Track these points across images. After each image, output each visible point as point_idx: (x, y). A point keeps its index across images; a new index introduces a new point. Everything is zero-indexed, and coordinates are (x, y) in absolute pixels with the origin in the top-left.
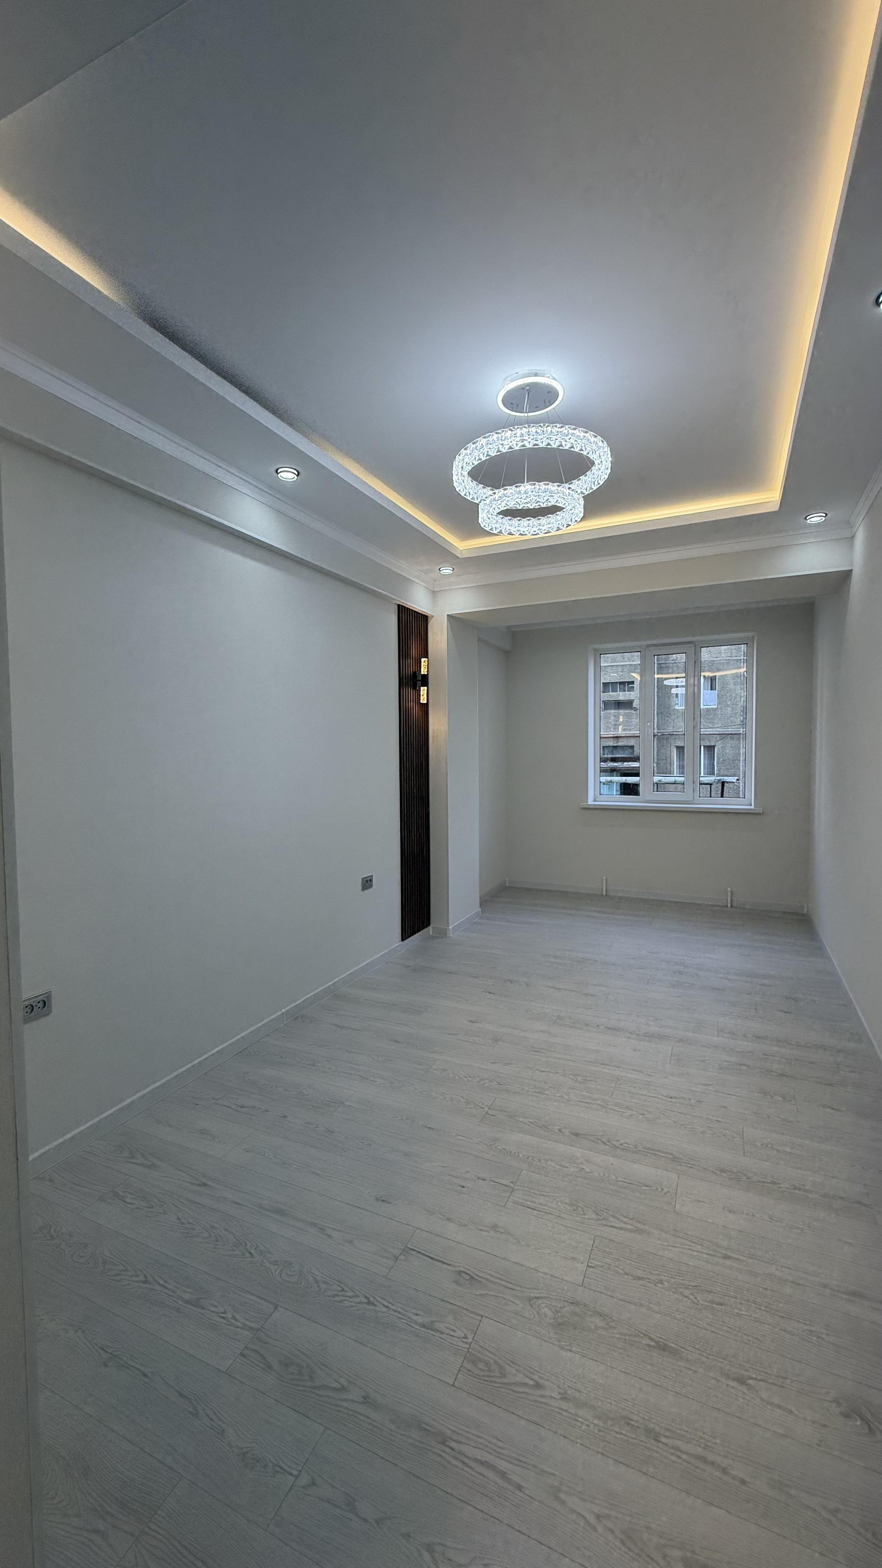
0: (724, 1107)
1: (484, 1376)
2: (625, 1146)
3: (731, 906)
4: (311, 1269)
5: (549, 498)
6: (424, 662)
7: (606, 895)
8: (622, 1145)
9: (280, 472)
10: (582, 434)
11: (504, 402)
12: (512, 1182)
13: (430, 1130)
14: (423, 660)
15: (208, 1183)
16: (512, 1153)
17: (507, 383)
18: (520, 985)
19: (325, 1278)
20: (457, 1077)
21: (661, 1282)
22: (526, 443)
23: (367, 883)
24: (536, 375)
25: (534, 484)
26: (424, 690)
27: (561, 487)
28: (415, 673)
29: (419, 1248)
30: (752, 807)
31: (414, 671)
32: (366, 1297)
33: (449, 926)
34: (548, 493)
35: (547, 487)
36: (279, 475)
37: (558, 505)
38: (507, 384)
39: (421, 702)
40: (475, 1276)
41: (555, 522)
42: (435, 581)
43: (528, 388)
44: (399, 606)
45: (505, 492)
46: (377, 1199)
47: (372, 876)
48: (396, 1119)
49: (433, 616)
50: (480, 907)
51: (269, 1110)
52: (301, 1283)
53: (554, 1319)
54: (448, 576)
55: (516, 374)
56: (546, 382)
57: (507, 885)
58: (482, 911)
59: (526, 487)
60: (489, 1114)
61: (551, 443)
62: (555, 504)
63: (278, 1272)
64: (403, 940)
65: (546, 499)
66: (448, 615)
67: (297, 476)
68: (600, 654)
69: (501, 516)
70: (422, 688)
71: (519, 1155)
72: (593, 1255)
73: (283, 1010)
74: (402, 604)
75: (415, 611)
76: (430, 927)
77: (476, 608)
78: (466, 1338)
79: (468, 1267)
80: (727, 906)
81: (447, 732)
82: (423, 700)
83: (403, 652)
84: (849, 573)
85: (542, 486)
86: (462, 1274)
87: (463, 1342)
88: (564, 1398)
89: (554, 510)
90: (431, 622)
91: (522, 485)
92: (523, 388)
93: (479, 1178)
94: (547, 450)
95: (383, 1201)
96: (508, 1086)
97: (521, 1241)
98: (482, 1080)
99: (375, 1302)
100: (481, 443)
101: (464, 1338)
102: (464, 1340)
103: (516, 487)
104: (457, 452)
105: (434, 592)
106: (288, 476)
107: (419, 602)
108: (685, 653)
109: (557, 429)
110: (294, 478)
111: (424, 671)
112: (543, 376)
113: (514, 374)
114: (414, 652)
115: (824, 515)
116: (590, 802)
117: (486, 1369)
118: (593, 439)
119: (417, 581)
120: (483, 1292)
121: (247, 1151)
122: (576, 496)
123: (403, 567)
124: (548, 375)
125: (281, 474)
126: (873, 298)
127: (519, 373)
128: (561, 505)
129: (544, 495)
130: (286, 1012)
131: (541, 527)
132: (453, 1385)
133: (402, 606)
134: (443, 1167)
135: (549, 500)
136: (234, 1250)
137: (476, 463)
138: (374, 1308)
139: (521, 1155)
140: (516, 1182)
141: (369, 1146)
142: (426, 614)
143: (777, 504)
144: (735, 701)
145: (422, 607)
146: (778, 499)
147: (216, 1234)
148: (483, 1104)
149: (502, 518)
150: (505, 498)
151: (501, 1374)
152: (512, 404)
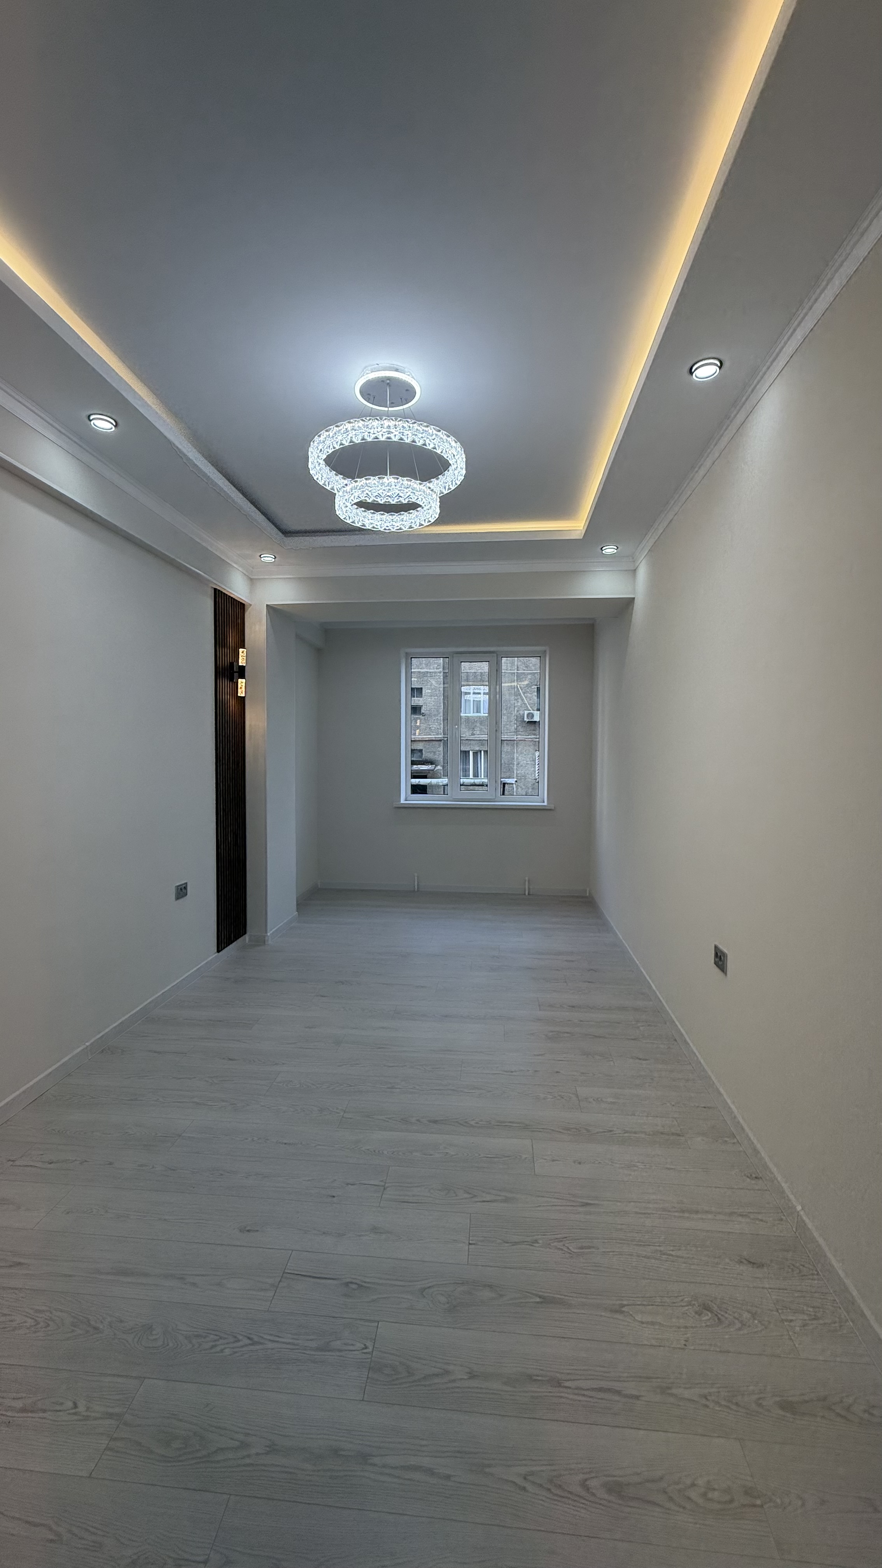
0: (557, 1072)
1: (393, 1380)
2: (481, 1124)
3: (529, 894)
4: (176, 1325)
5: (412, 494)
6: (243, 652)
7: (418, 891)
8: (477, 1123)
9: (93, 419)
10: (445, 437)
11: (362, 393)
12: (382, 1181)
13: (286, 1145)
14: (241, 650)
15: (22, 1261)
16: (377, 1151)
17: (367, 372)
18: (352, 985)
19: (196, 1332)
20: (305, 1086)
21: (536, 1241)
22: (392, 436)
23: (182, 891)
24: (397, 370)
25: (398, 479)
26: (242, 683)
27: (422, 485)
28: (232, 664)
29: (297, 1271)
30: (545, 804)
31: (231, 661)
32: (249, 1338)
33: (266, 932)
34: (410, 489)
35: (409, 483)
36: (92, 422)
37: (418, 502)
38: (367, 374)
39: (239, 695)
40: (363, 1284)
41: (408, 520)
42: (253, 568)
43: (388, 381)
44: (215, 590)
45: (368, 482)
46: (241, 1231)
47: (186, 883)
48: (246, 1141)
49: (251, 605)
50: (297, 911)
51: (88, 1160)
52: (168, 1345)
53: (448, 1303)
54: (268, 564)
55: (377, 366)
56: (407, 380)
57: (319, 887)
58: (298, 915)
59: (389, 479)
60: (346, 1118)
61: (417, 440)
62: (416, 501)
63: (136, 1340)
64: (218, 951)
65: (408, 495)
66: (267, 605)
67: (115, 426)
68: (411, 658)
69: (356, 507)
70: (240, 680)
71: (383, 1153)
72: (472, 1232)
73: (87, 1044)
74: (218, 588)
75: (232, 598)
76: (246, 935)
77: (297, 600)
78: (366, 1348)
79: (353, 1276)
80: (525, 894)
81: (266, 728)
82: (241, 693)
83: (220, 641)
84: (631, 601)
85: (405, 481)
86: (350, 1285)
87: (364, 1353)
88: (472, 1376)
89: (412, 506)
90: (248, 611)
91: (386, 477)
92: (383, 381)
93: (348, 1184)
94: (412, 447)
95: (248, 1231)
96: (360, 1087)
97: (402, 1237)
98: (332, 1084)
99: (262, 1341)
100: (345, 427)
101: (363, 1349)
102: (365, 1351)
103: (379, 478)
104: (317, 433)
105: (251, 579)
106: (103, 424)
107: (238, 589)
108: (489, 662)
109: (423, 428)
110: (112, 428)
111: (242, 662)
112: (405, 373)
113: (374, 365)
114: (231, 640)
115: (616, 548)
116: (402, 801)
117: (393, 1373)
118: (453, 444)
119: (235, 565)
120: (375, 1297)
121: (68, 1213)
122: (434, 496)
123: (220, 547)
124: (409, 373)
125: (95, 422)
126: (688, 367)
127: (380, 365)
128: (421, 503)
129: (406, 490)
130: (91, 1045)
131: (394, 523)
132: (363, 1400)
133: (219, 590)
134: (309, 1180)
135: (410, 497)
136: (73, 1331)
137: (338, 447)
138: (261, 1347)
139: (385, 1152)
140: (386, 1180)
141: (221, 1176)
142: (243, 602)
143: (582, 533)
144: (510, 711)
145: (240, 594)
146: (582, 528)
147: (46, 1319)
148: (337, 1109)
149: (357, 508)
150: (366, 488)
151: (409, 1373)
152: (369, 394)
